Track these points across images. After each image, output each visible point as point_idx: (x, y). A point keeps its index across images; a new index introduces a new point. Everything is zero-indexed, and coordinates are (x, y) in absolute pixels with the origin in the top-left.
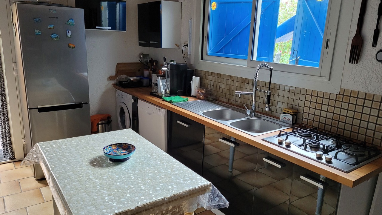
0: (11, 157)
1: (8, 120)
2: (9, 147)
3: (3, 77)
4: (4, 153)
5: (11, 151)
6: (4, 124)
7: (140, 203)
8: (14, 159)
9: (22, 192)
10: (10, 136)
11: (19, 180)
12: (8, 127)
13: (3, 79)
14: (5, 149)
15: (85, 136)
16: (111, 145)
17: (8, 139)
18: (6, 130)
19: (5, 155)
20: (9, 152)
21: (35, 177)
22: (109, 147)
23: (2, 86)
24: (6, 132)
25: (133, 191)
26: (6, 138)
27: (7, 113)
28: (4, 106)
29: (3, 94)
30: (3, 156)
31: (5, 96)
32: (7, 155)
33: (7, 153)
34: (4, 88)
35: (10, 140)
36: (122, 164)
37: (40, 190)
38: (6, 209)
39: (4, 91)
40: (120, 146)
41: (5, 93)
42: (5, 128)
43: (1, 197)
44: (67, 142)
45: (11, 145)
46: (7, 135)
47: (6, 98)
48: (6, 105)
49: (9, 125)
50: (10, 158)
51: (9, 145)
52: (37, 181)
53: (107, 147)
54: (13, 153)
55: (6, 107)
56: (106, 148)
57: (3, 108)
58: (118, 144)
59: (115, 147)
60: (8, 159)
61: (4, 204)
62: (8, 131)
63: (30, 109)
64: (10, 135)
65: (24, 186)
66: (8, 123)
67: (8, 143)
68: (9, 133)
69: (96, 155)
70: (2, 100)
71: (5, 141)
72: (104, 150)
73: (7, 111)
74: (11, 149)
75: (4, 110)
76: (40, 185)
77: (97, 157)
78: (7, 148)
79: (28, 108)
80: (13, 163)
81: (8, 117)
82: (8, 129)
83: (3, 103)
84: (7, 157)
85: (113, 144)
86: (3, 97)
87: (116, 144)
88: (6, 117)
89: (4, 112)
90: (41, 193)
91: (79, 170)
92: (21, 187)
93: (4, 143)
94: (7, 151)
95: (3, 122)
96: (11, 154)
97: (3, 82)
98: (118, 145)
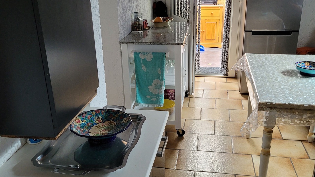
0: (226, 73)
1: (228, 42)
2: (225, 65)
3: (231, 4)
4: (221, 69)
5: (226, 68)
6: (225, 45)
7: (313, 103)
8: (227, 75)
9: (228, 99)
10: (228, 56)
11: (228, 90)
12: (227, 47)
13: (231, 6)
14: (223, 66)
15: (284, 55)
16: (305, 62)
17: (226, 58)
18: (225, 50)
19: (222, 71)
20: (225, 69)
21: (240, 91)
22: (302, 63)
23: (229, 12)
24: (225, 51)
25: (312, 95)
26: (225, 57)
27: (229, 36)
28: (227, 29)
29: (229, 19)
30: (220, 71)
31: (230, 21)
32: (223, 71)
33: (223, 69)
34: (230, 14)
35: (227, 59)
36: (310, 78)
37: (242, 101)
38: (216, 106)
39: (230, 16)
40: (313, 65)
41: (230, 18)
42: (225, 48)
43: (214, 98)
44: (268, 57)
45: (227, 63)
46: (226, 54)
47: (230, 23)
48: (229, 28)
49: (228, 46)
50: (224, 74)
51: (226, 63)
52: (240, 95)
53: (301, 62)
54: (227, 70)
55: (229, 30)
56: (299, 63)
57: (227, 31)
58: (312, 62)
59: (308, 65)
60: (223, 75)
61: (215, 103)
62: (227, 51)
63: (246, 31)
64: (228, 54)
65: (230, 95)
66: (228, 45)
67: (225, 61)
68: (227, 53)
69: (289, 68)
70: (227, 24)
71: (223, 59)
72: (297, 64)
73: (229, 34)
74: (226, 67)
75: (227, 33)
76: (242, 97)
77: (290, 70)
78: (224, 65)
79: (244, 30)
80: (226, 78)
81: (229, 39)
82: (227, 49)
83: (227, 27)
84: (222, 72)
85: (307, 62)
86: (228, 22)
87: (310, 62)
88: (228, 39)
89: (227, 34)
90: (242, 103)
91: (271, 75)
92: (228, 96)
93: (223, 60)
94: (224, 68)
95: (225, 43)
96: (225, 70)
97: (231, 8)
98: (312, 64)
